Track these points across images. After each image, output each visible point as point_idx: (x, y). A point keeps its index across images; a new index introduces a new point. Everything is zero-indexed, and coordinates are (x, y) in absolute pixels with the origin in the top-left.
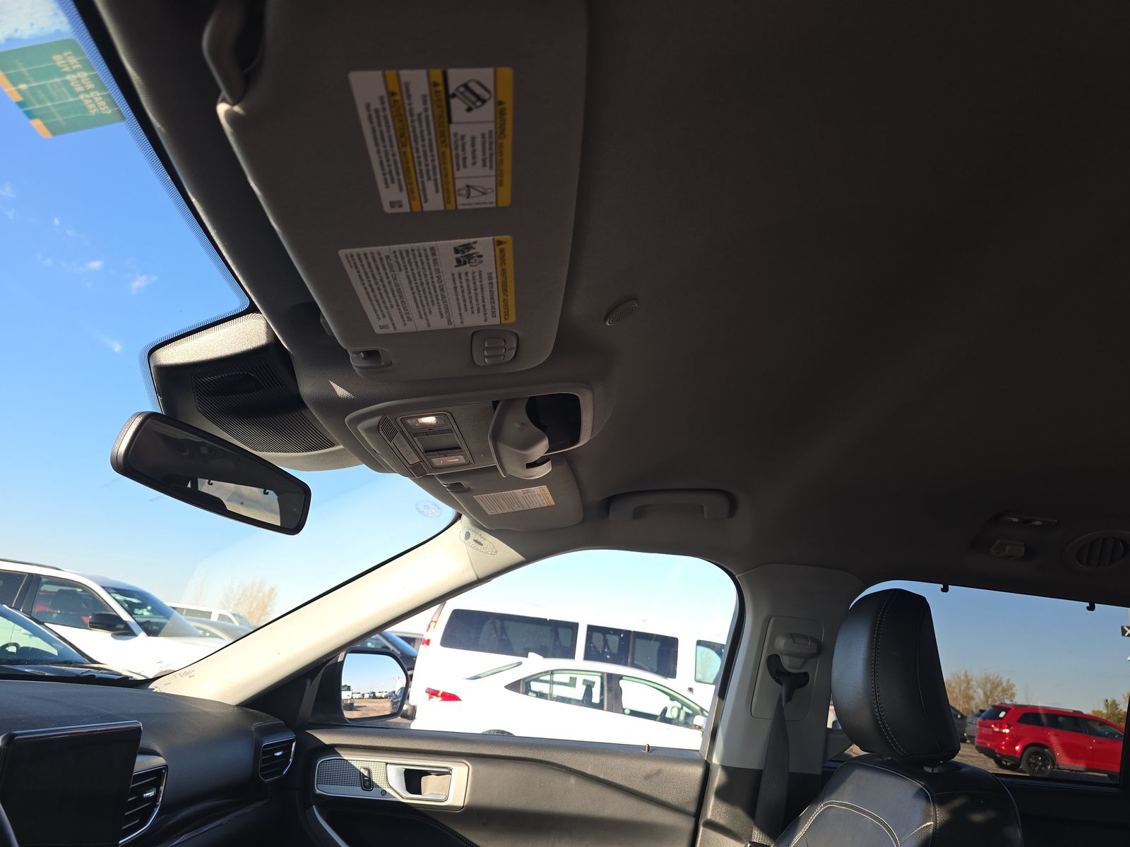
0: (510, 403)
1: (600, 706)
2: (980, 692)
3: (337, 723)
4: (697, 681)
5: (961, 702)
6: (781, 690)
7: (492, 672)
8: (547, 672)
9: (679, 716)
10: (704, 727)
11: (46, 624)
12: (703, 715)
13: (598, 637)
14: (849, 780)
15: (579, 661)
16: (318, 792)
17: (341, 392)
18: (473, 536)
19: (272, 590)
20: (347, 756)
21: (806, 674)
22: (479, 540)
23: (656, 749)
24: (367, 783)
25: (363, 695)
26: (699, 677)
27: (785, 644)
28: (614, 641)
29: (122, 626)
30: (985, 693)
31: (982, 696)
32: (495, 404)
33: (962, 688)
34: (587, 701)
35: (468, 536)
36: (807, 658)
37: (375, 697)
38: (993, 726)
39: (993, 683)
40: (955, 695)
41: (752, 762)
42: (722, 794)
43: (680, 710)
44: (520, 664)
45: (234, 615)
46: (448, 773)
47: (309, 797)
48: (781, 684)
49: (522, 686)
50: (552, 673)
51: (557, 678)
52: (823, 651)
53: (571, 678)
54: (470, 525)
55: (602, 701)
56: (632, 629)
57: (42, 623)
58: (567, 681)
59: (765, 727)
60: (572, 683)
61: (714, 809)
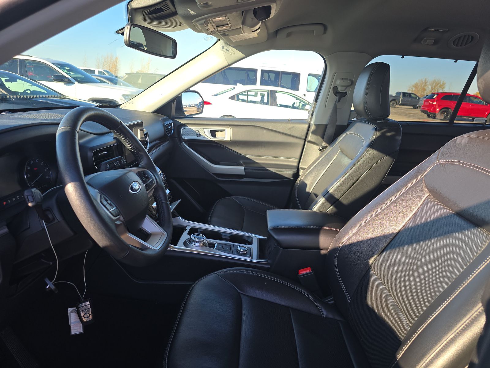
0: (247, 11)
1: (267, 104)
2: (430, 87)
3: (184, 117)
4: (307, 91)
5: (420, 92)
6: (336, 98)
7: (223, 92)
8: (246, 91)
9: (299, 105)
10: (310, 109)
11: (37, 81)
12: (309, 104)
13: (266, 75)
14: (354, 126)
15: (258, 86)
16: (183, 138)
17: (192, 12)
18: (225, 48)
19: (117, 58)
20: (190, 127)
21: (346, 92)
22: (228, 49)
23: (292, 120)
24: (199, 135)
25: (187, 106)
26: (309, 89)
27: (340, 82)
28: (273, 76)
29: (67, 80)
30: (432, 88)
31: (430, 89)
32: (243, 12)
33: (422, 86)
34: (262, 102)
35: (223, 48)
36: (347, 87)
37: (191, 107)
38: (430, 101)
39: (437, 83)
40: (418, 89)
41: (325, 123)
42: (313, 133)
43: (300, 103)
44: (234, 88)
45: (105, 71)
46: (224, 131)
47: (181, 140)
48: (337, 96)
49: (235, 98)
50: (247, 91)
51: (249, 93)
52: (353, 84)
53: (255, 93)
54: (224, 44)
55: (268, 101)
56: (281, 70)
57: (35, 81)
58: (254, 94)
59: (330, 111)
60: (256, 95)
61: (311, 137)
